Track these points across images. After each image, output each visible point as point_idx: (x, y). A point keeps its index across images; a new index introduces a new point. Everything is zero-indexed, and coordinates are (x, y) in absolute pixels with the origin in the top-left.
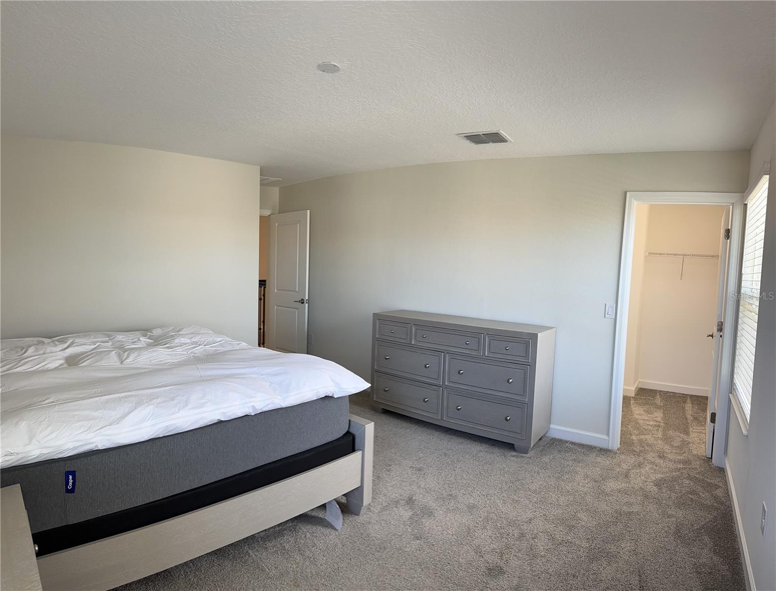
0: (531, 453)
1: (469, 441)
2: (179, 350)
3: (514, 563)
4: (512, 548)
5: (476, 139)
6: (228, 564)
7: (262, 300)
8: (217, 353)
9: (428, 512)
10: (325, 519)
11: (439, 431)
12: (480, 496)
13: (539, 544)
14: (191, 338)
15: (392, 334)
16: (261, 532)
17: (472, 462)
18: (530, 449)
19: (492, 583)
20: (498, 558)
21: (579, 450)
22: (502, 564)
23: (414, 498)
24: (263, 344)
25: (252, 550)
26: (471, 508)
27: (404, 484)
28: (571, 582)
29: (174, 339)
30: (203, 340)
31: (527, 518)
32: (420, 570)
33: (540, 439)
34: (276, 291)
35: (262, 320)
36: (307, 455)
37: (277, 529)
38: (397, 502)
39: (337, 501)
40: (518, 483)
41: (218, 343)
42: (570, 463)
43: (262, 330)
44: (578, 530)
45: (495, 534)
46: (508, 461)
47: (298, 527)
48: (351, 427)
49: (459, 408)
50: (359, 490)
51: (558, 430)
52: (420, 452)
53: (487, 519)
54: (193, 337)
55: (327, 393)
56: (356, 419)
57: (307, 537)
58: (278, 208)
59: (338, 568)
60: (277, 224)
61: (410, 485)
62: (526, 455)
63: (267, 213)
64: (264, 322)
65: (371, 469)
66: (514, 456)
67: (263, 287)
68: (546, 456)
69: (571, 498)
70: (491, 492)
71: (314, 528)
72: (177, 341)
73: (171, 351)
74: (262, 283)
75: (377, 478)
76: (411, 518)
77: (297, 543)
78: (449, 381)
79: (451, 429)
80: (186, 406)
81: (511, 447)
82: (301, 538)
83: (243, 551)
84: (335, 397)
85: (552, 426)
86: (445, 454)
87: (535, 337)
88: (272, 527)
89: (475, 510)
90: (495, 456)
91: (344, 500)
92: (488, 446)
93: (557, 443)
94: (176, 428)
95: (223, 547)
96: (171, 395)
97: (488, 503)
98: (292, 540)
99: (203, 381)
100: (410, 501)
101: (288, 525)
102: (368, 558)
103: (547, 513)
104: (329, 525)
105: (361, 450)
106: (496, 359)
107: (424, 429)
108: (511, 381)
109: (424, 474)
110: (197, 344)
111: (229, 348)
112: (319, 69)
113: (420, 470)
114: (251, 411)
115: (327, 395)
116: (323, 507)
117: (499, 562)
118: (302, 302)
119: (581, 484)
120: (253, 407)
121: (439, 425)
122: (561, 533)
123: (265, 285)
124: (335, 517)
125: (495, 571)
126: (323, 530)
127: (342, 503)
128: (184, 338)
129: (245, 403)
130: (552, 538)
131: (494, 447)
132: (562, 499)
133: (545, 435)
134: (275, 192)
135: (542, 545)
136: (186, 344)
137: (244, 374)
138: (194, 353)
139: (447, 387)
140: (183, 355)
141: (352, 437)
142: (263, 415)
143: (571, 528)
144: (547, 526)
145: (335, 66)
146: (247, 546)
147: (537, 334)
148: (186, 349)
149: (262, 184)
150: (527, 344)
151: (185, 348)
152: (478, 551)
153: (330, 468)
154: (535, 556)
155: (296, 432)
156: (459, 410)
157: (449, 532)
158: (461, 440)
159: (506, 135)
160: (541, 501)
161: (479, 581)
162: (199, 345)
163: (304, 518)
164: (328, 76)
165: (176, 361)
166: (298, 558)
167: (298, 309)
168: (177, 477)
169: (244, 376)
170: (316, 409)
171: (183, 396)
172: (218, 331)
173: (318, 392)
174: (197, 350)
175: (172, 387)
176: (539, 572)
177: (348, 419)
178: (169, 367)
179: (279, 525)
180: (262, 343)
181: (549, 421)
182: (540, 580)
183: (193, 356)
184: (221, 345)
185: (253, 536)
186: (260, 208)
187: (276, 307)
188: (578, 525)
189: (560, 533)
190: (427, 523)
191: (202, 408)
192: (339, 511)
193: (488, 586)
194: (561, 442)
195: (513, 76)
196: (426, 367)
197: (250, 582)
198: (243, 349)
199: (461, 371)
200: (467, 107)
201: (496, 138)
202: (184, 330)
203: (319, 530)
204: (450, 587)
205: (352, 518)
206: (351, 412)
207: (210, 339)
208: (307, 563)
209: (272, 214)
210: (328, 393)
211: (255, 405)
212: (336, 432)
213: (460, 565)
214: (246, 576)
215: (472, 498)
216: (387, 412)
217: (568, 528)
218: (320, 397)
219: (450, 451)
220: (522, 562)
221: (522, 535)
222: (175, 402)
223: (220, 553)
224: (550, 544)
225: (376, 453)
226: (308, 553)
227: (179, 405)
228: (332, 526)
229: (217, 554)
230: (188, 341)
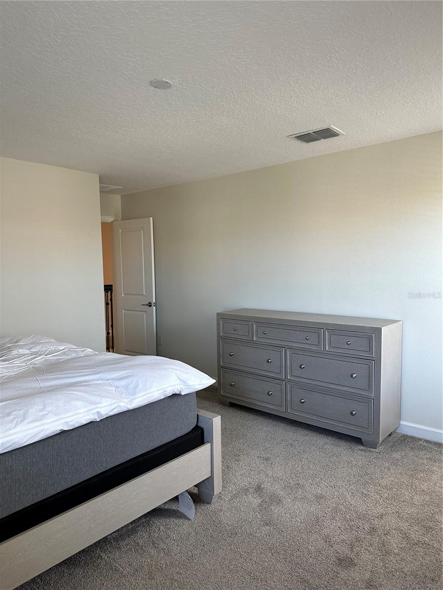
0: (380, 448)
1: (315, 433)
2: (17, 362)
3: (366, 556)
4: (362, 542)
5: (307, 138)
6: (79, 572)
7: (110, 306)
8: (60, 362)
9: (276, 500)
10: (178, 510)
11: (284, 423)
12: (327, 487)
13: (392, 541)
14: (31, 348)
15: (234, 332)
16: (114, 532)
17: (318, 453)
18: (378, 446)
19: (343, 574)
20: (348, 550)
21: (435, 448)
22: (352, 556)
23: (263, 486)
24: (113, 348)
25: (104, 552)
26: (319, 498)
27: (252, 473)
28: (429, 585)
29: (12, 351)
30: (44, 349)
31: (378, 513)
32: (270, 554)
33: (390, 435)
34: (123, 295)
35: (110, 324)
36: (157, 452)
37: (130, 527)
38: (246, 491)
39: (189, 492)
40: (366, 477)
41: (61, 350)
42: (425, 462)
43: (111, 335)
44: (436, 532)
45: (344, 525)
46: (356, 454)
47: (151, 522)
48: (199, 421)
49: (303, 401)
50: (210, 480)
51: (409, 426)
52: (266, 443)
53: (336, 510)
54: (33, 347)
55: (174, 391)
56: (204, 413)
57: (161, 529)
58: (120, 215)
59: (192, 555)
60: (120, 230)
61: (259, 473)
62: (375, 450)
63: (110, 219)
64: (112, 326)
65: (220, 459)
66: (362, 450)
67: (109, 292)
68: (396, 452)
69: (427, 498)
70: (339, 483)
71: (168, 520)
72: (15, 352)
73: (8, 364)
74: (108, 288)
75: (227, 468)
76: (260, 505)
77: (151, 537)
78: (292, 376)
79: (296, 421)
80: (24, 420)
81: (358, 441)
82: (154, 532)
83: (95, 555)
84: (183, 394)
85: (403, 423)
86: (291, 445)
87: (378, 331)
88: (125, 526)
89: (323, 500)
90: (342, 449)
91: (196, 491)
92: (334, 439)
93: (409, 440)
94: (14, 443)
95: (74, 555)
96: (7, 410)
97: (336, 494)
98: (146, 535)
99: (43, 392)
100: (259, 489)
101: (141, 521)
102: (220, 544)
103: (400, 511)
104: (182, 516)
105: (210, 442)
106: (337, 354)
107: (270, 421)
108: (354, 375)
109: (272, 464)
110: (37, 354)
111: (74, 355)
112: (151, 85)
113: (267, 459)
114: (96, 417)
115: (174, 393)
116: (176, 499)
117: (350, 553)
118: (150, 305)
119: (438, 485)
120: (98, 413)
121: (283, 417)
122: (417, 533)
123: (112, 289)
124: (188, 508)
125: (346, 562)
126: (176, 521)
127: (194, 493)
128: (22, 348)
129: (89, 411)
130: (406, 537)
131: (340, 440)
132: (416, 498)
133: (395, 430)
134: (117, 201)
135: (394, 542)
136: (25, 355)
137: (89, 381)
138: (35, 364)
139: (289, 381)
140: (21, 366)
141: (200, 430)
142: (109, 420)
143: (428, 529)
144: (401, 524)
145: (167, 82)
146: (99, 550)
147: (381, 328)
148: (25, 361)
149: (102, 191)
150: (370, 339)
151: (24, 359)
152: (327, 539)
153: (180, 462)
154: (388, 553)
155: (145, 431)
156: (302, 403)
157: (298, 520)
158: (306, 432)
159: (337, 129)
160: (393, 497)
161: (329, 569)
162: (40, 355)
163: (157, 512)
164: (160, 92)
165: (13, 374)
166: (153, 552)
167: (146, 312)
168: (18, 494)
169: (88, 383)
170: (165, 407)
171: (20, 410)
172: (61, 340)
173: (165, 391)
174: (38, 360)
175: (8, 402)
176: (393, 570)
177: (196, 414)
178: (4, 381)
179: (132, 523)
180: (111, 346)
181: (399, 417)
182: (394, 578)
183: (33, 367)
184: (64, 353)
185: (106, 538)
186: (101, 215)
187: (123, 311)
188: (436, 527)
189: (415, 533)
190: (276, 510)
191: (42, 420)
192: (191, 501)
193: (339, 576)
194: (414, 439)
195: (341, 69)
196: (268, 362)
197: (103, 584)
198: (87, 356)
199: (303, 365)
200: (295, 109)
201: (327, 133)
202: (22, 341)
203: (173, 522)
204: (300, 573)
205: (203, 507)
206: (198, 407)
207: (52, 348)
208: (162, 555)
209: (114, 221)
210: (176, 391)
211: (100, 411)
212: (185, 427)
213: (310, 552)
214: (98, 580)
215: (320, 488)
216: (234, 406)
217: (424, 529)
218: (167, 396)
219: (296, 442)
220: (374, 556)
221: (373, 530)
222: (11, 417)
223: (71, 562)
224: (404, 543)
225: (224, 444)
226: (162, 545)
227: (15, 421)
228: (185, 516)
229: (67, 564)
230: (28, 352)
